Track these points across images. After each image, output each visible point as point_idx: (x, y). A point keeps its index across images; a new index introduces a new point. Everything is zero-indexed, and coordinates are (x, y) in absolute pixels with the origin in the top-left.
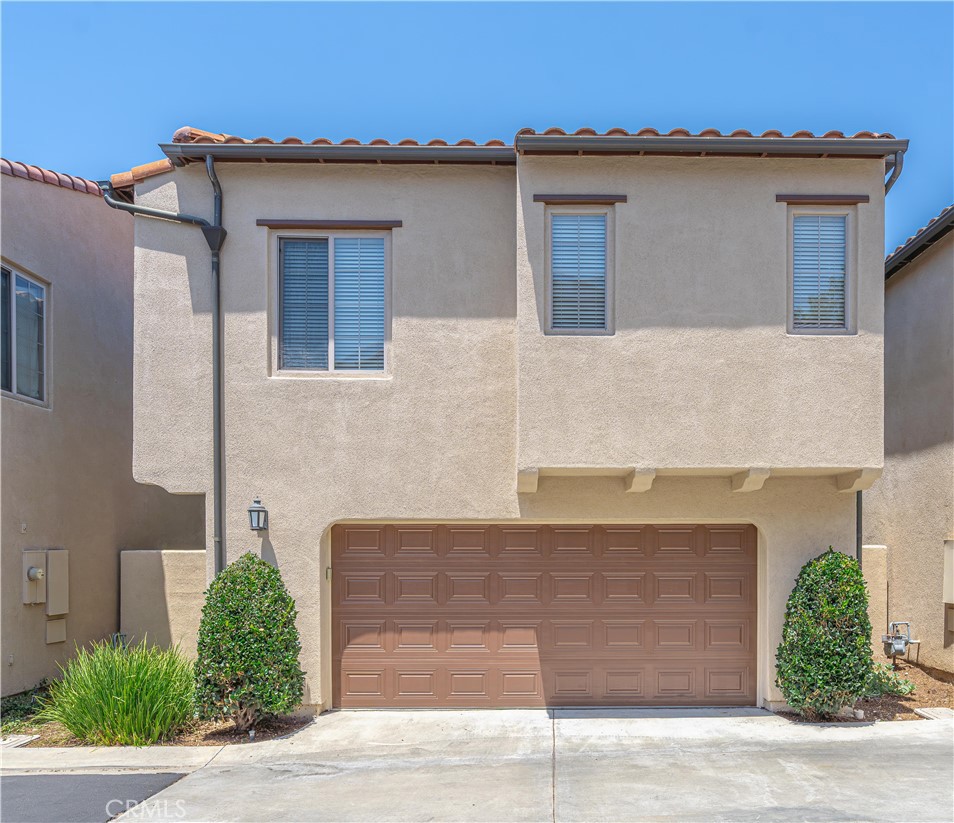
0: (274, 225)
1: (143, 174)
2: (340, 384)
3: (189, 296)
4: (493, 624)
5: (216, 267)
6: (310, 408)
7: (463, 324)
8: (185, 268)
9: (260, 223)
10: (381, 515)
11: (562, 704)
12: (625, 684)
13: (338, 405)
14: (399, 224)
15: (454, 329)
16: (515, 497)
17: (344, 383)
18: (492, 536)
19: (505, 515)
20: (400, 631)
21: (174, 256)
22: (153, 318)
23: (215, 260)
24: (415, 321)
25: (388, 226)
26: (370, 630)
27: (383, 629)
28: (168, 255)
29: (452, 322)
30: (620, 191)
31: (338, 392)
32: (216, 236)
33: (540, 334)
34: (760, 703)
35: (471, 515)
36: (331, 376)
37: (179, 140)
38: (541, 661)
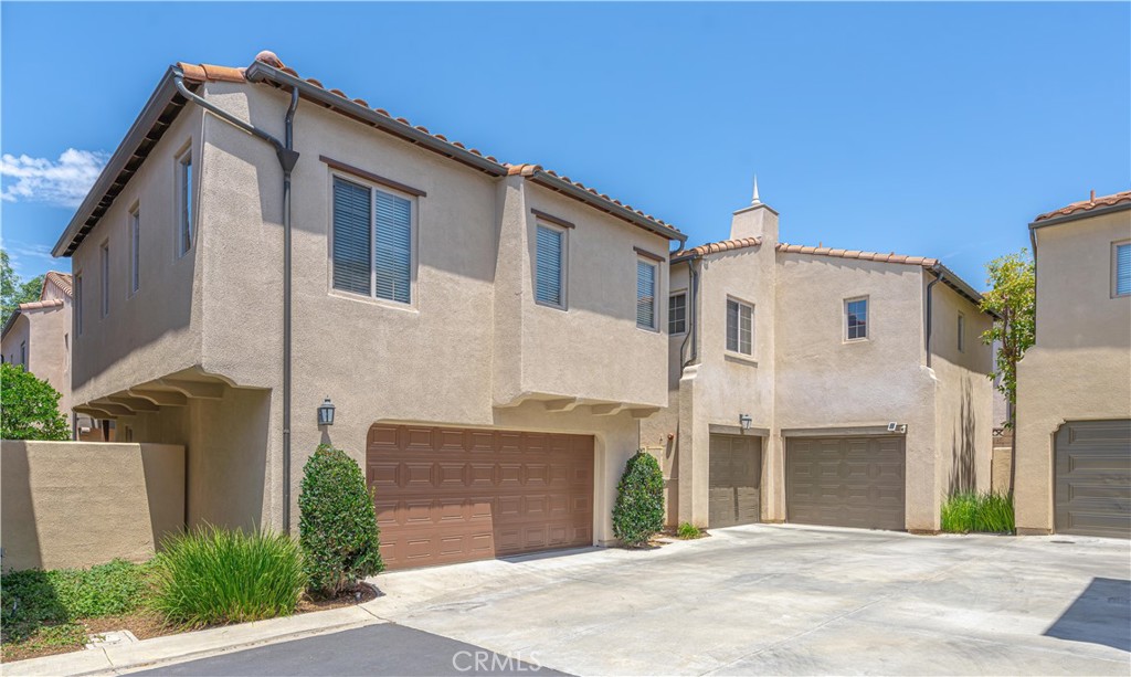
0: (333, 165)
1: (217, 75)
2: (383, 310)
3: (259, 205)
4: (467, 500)
5: (286, 186)
6: (361, 326)
7: (463, 280)
8: (256, 177)
9: (322, 158)
10: (410, 417)
11: (508, 553)
12: (535, 538)
13: (381, 327)
14: (424, 194)
15: (458, 283)
16: (491, 410)
17: (386, 309)
18: (467, 437)
19: (484, 422)
20: (409, 508)
21: (245, 163)
22: (224, 217)
23: (287, 179)
24: (433, 271)
25: (417, 193)
26: (389, 508)
27: (397, 508)
28: (239, 161)
29: (456, 277)
30: (571, 221)
31: (381, 316)
32: (287, 158)
33: (533, 303)
34: (595, 542)
35: (466, 421)
36: (373, 301)
37: (265, 61)
38: (494, 525)
